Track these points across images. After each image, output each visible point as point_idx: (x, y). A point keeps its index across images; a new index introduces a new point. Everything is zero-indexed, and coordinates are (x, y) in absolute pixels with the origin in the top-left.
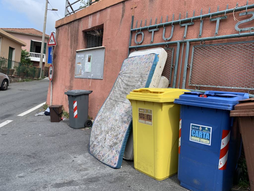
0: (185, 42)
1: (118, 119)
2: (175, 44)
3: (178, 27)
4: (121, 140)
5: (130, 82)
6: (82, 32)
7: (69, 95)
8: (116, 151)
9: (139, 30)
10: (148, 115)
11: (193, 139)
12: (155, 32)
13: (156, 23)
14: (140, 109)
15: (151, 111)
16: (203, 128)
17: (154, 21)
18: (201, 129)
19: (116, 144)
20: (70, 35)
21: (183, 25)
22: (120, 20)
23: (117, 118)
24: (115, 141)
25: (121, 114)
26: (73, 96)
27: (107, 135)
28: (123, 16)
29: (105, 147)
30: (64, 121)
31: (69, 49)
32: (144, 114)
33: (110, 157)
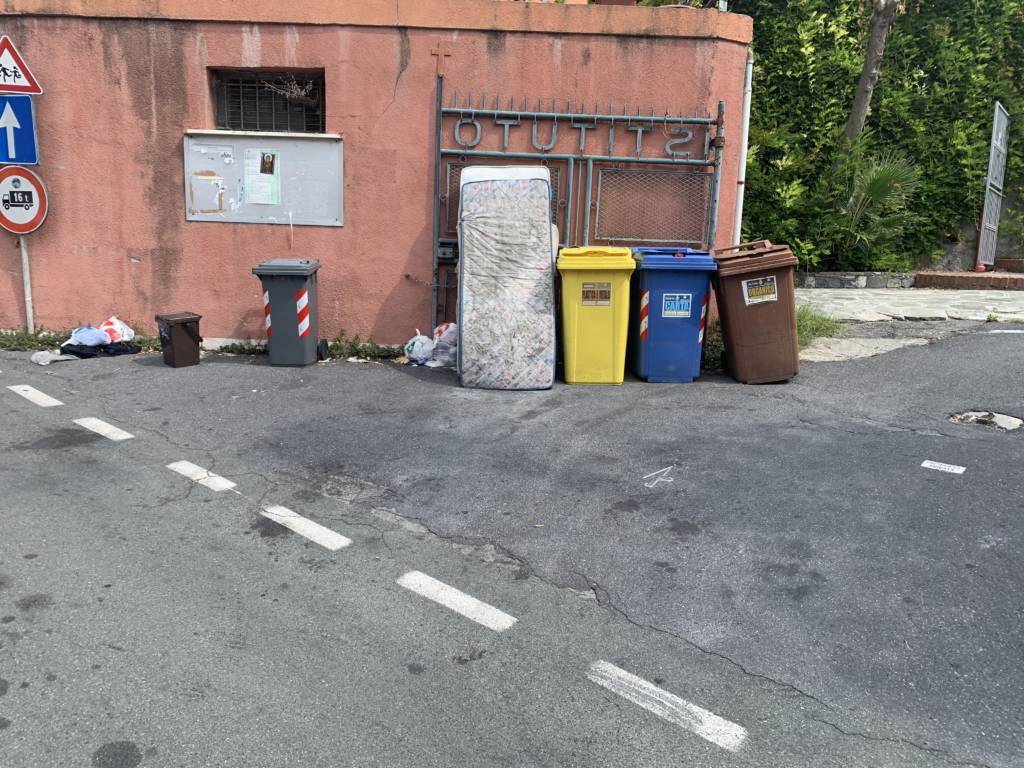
0: (586, 161)
1: (525, 309)
4: (550, 342)
5: (507, 236)
6: (205, 71)
8: (546, 361)
9: (468, 115)
10: (601, 292)
12: (510, 126)
14: (584, 284)
15: (609, 285)
18: (677, 298)
19: (541, 350)
21: (577, 125)
22: (396, 76)
23: (522, 307)
24: (537, 346)
25: (526, 300)
27: (514, 341)
28: (403, 65)
29: (516, 362)
32: (593, 292)
33: (534, 374)
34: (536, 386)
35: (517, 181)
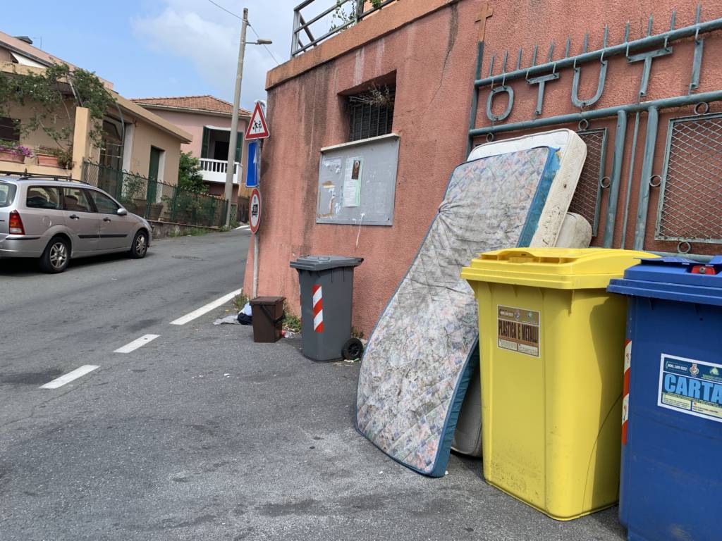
0: (645, 110)
1: (436, 337)
2: (612, 117)
3: (621, 66)
4: (446, 397)
5: (472, 230)
6: (336, 98)
7: (300, 271)
8: (432, 428)
9: (498, 82)
10: (525, 327)
11: (668, 401)
12: (546, 83)
13: (551, 57)
14: (500, 309)
15: (536, 315)
16: (704, 370)
17: (544, 54)
18: (695, 371)
19: (430, 406)
20: (304, 107)
21: (638, 58)
22: (445, 56)
23: (434, 333)
24: (428, 398)
25: (445, 323)
26: (310, 272)
27: (406, 381)
28: (451, 44)
29: (399, 415)
30: (289, 341)
31: (302, 145)
32: (513, 325)
33: (413, 444)
34: (413, 464)
35: (513, 154)
